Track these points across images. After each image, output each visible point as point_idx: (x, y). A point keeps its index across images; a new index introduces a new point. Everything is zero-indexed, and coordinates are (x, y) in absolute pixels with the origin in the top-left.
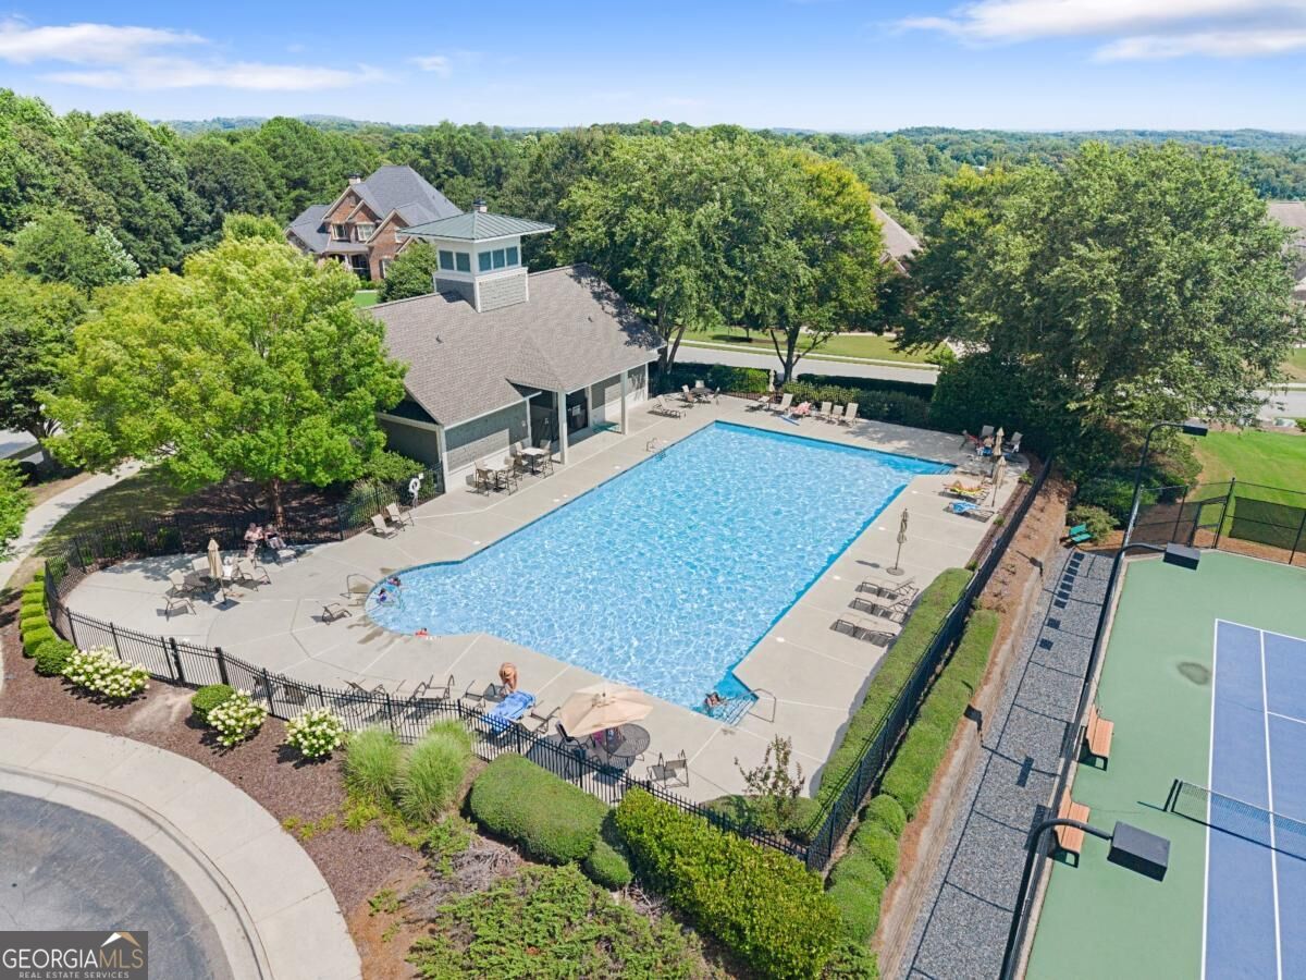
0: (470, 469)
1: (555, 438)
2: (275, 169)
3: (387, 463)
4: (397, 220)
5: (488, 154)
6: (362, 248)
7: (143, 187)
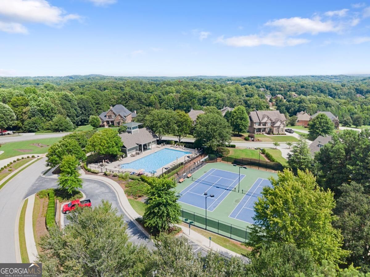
0: (131, 154)
1: (142, 151)
2: (93, 101)
3: (120, 153)
4: (119, 115)
5: (138, 95)
6: (113, 120)
7: (70, 108)
